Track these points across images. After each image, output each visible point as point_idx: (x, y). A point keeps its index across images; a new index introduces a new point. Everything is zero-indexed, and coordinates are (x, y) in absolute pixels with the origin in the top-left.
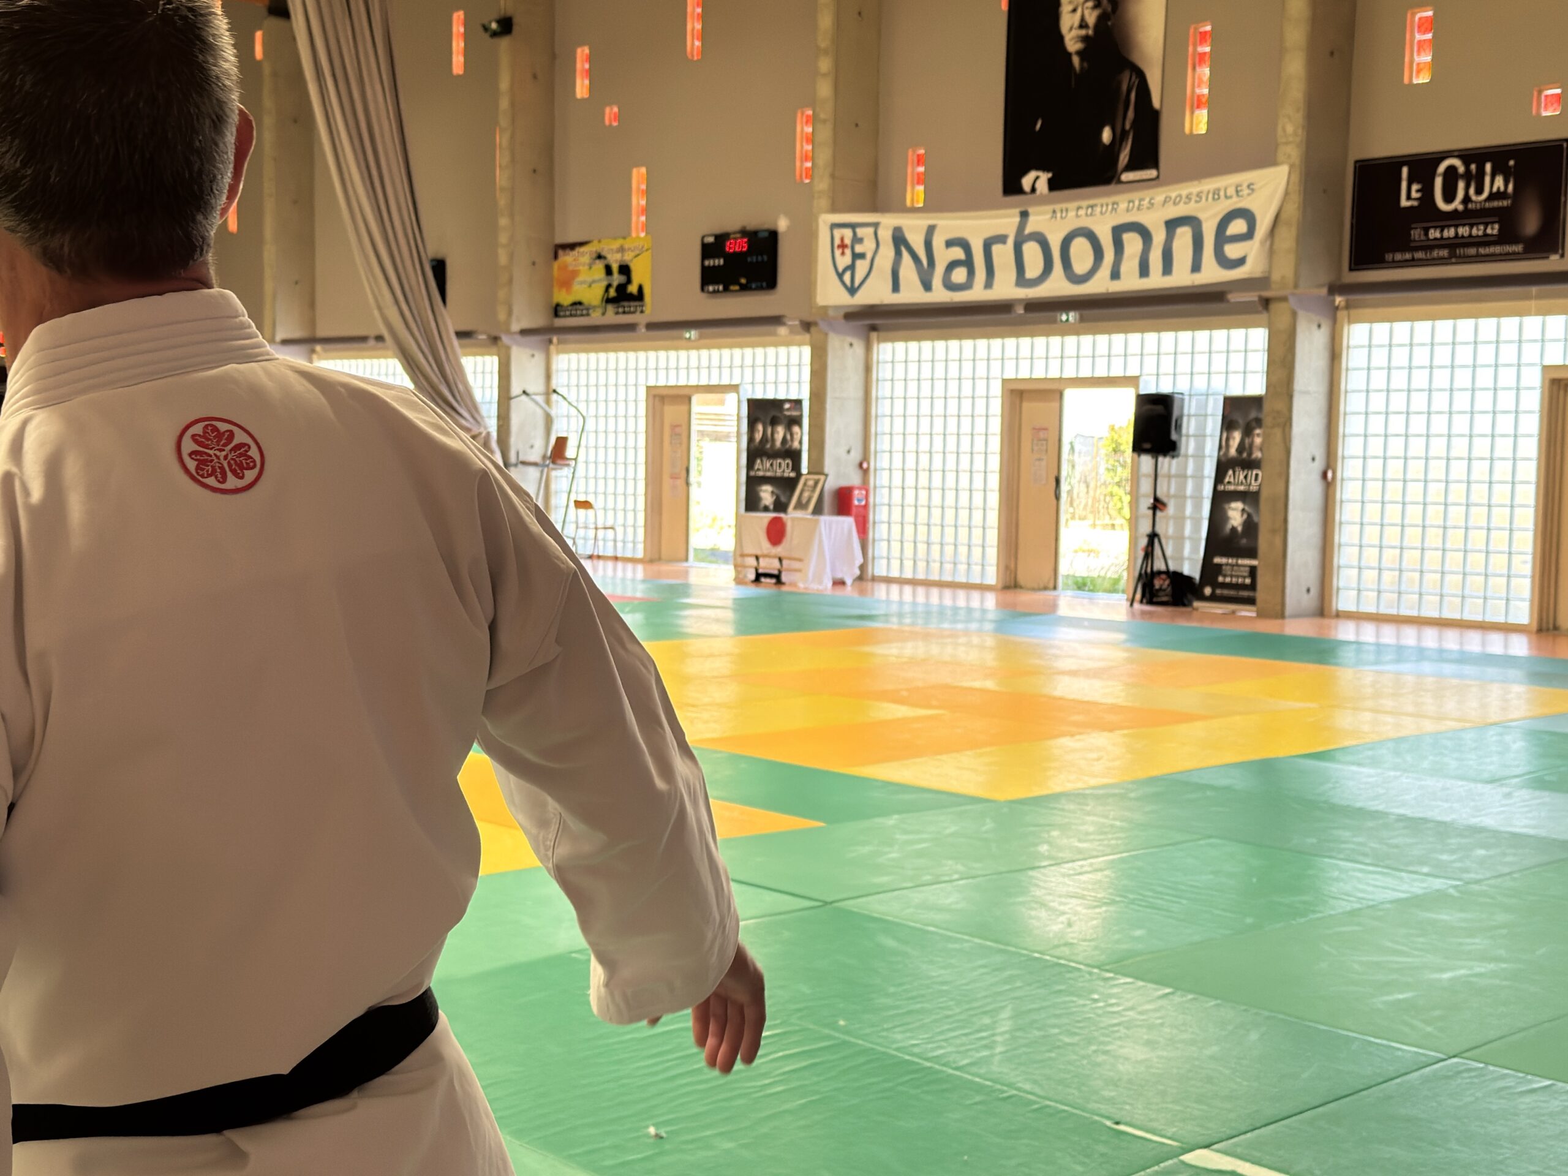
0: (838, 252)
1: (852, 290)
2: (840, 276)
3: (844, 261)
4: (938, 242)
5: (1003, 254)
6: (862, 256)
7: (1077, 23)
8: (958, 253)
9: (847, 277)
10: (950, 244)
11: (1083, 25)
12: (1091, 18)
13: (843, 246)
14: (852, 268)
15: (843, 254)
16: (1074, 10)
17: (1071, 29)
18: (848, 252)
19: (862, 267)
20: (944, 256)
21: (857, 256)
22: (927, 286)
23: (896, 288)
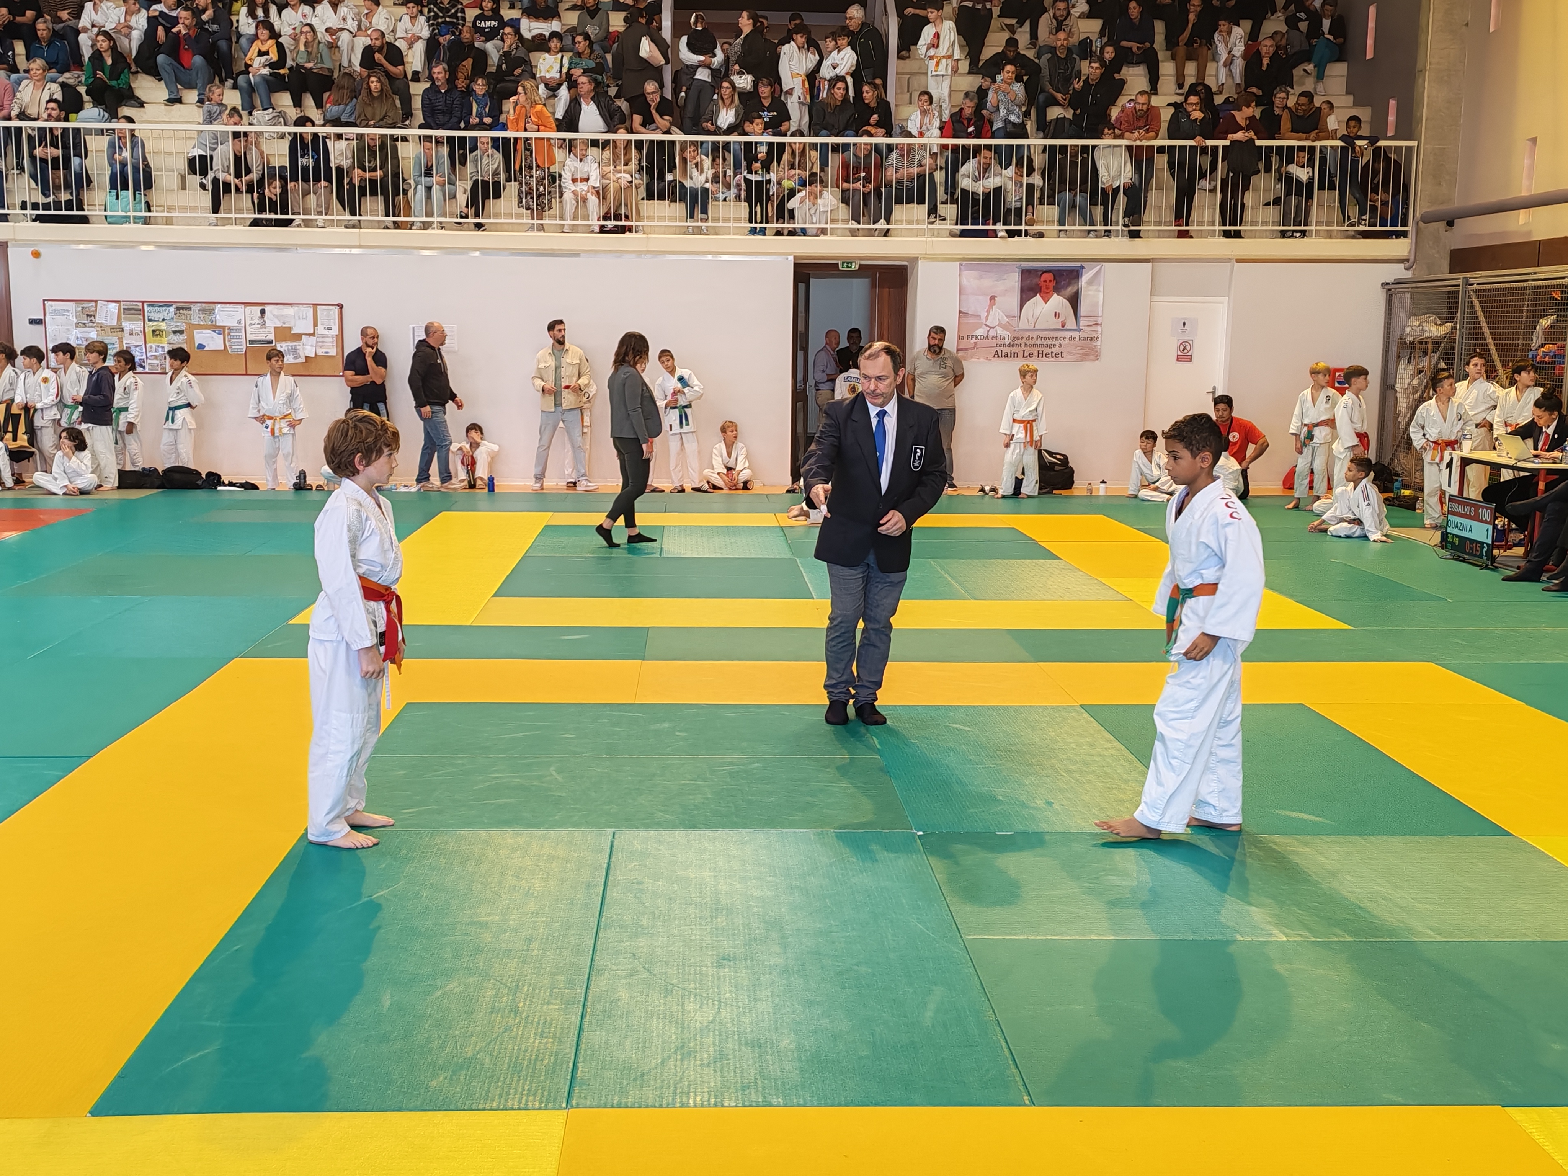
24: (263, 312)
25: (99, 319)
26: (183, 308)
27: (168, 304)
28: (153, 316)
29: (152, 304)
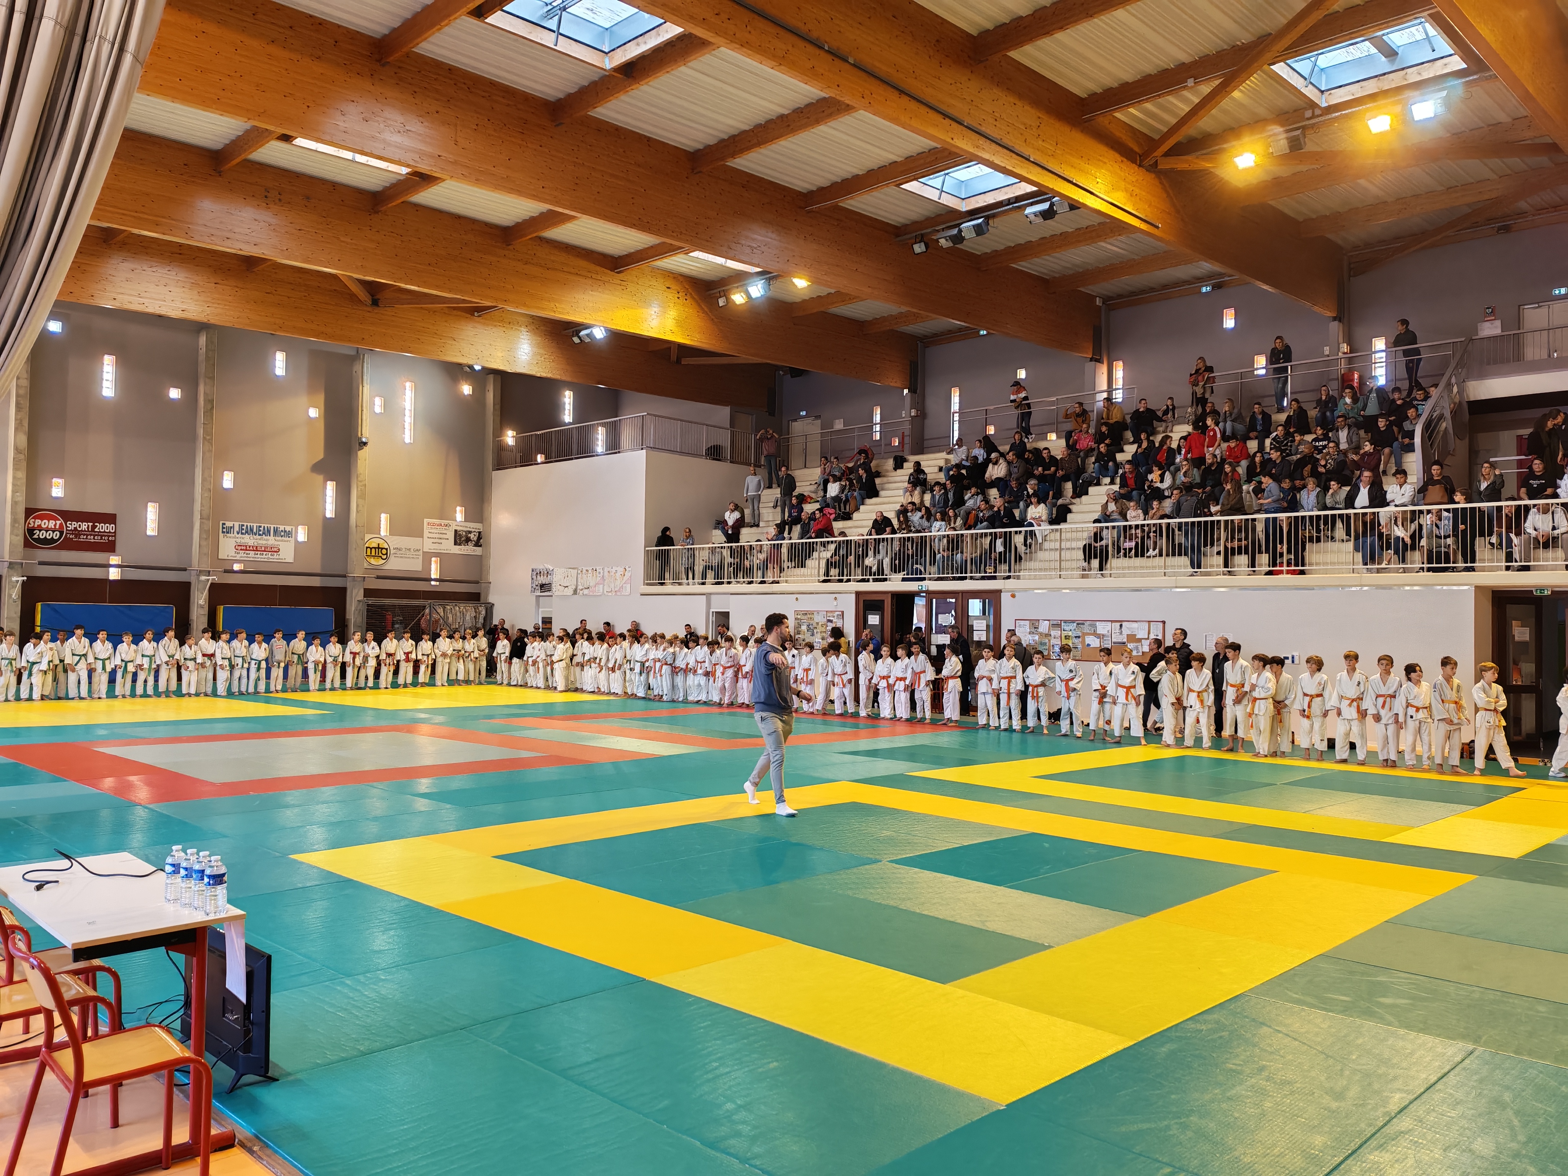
24: (1121, 626)
25: (1040, 630)
26: (1080, 624)
27: (1073, 621)
28: (1066, 628)
29: (1065, 621)
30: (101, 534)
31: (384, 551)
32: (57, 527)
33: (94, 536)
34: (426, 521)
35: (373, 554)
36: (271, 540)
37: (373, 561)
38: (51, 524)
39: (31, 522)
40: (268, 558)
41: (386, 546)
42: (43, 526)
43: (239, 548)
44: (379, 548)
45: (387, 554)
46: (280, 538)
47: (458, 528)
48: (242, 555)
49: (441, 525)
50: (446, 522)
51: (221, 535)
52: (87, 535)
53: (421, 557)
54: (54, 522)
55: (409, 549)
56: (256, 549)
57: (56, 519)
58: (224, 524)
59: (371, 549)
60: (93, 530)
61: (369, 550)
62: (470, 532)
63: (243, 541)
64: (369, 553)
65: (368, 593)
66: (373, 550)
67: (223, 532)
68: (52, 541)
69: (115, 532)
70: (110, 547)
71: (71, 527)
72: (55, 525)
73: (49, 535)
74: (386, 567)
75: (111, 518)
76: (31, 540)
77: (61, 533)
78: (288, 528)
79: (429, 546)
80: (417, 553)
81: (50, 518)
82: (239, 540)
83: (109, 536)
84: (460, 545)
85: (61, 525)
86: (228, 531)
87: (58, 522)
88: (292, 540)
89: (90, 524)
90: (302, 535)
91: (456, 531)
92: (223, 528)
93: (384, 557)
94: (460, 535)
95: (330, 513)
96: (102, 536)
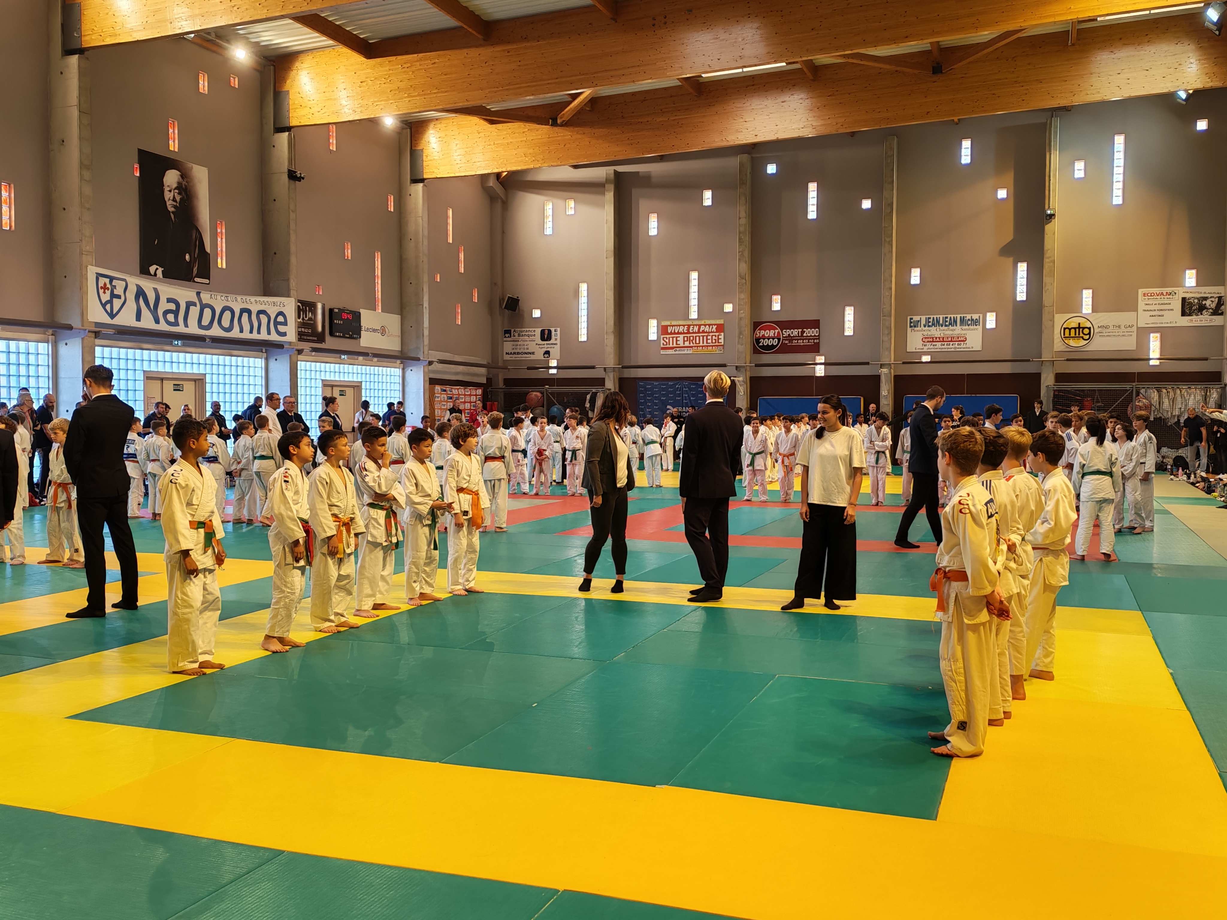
0: (101, 291)
1: (112, 316)
2: (104, 305)
3: (106, 297)
4: (163, 300)
5: (194, 312)
6: (119, 297)
7: (172, 198)
8: (172, 306)
9: (108, 307)
10: (169, 300)
11: (174, 200)
12: (178, 198)
13: (105, 288)
14: (110, 302)
15: (104, 293)
16: (170, 191)
17: (169, 199)
18: (108, 293)
19: (117, 303)
20: (164, 306)
21: (113, 296)
22: (157, 321)
23: (138, 318)
30: (808, 338)
31: (1086, 331)
32: (776, 335)
33: (803, 340)
34: (1141, 291)
35: (1073, 334)
36: (958, 330)
37: (1072, 343)
38: (771, 333)
39: (758, 334)
40: (955, 348)
41: (1089, 325)
42: (766, 335)
43: (926, 340)
44: (1079, 328)
45: (1089, 334)
46: (967, 327)
47: (1187, 296)
48: (929, 347)
49: (1162, 294)
50: (1169, 290)
51: (909, 329)
52: (798, 340)
53: (1134, 335)
54: (773, 331)
55: (1119, 327)
56: (942, 340)
57: (775, 329)
58: (911, 319)
59: (1070, 329)
60: (802, 335)
61: (1067, 331)
62: (1206, 299)
63: (929, 333)
64: (1067, 334)
65: (1060, 377)
66: (1073, 331)
67: (911, 327)
68: (773, 347)
69: (819, 336)
70: (815, 349)
71: (786, 335)
72: (774, 334)
73: (770, 342)
74: (1089, 348)
75: (815, 324)
76: (758, 347)
77: (779, 339)
78: (975, 316)
79: (1144, 319)
80: (1129, 329)
81: (770, 328)
82: (925, 333)
83: (814, 339)
84: (1190, 315)
85: (778, 332)
86: (915, 324)
87: (776, 331)
88: (980, 328)
89: (800, 330)
90: (991, 321)
91: (1184, 299)
92: (911, 322)
93: (1087, 337)
94: (1190, 303)
95: (1021, 296)
96: (809, 340)
